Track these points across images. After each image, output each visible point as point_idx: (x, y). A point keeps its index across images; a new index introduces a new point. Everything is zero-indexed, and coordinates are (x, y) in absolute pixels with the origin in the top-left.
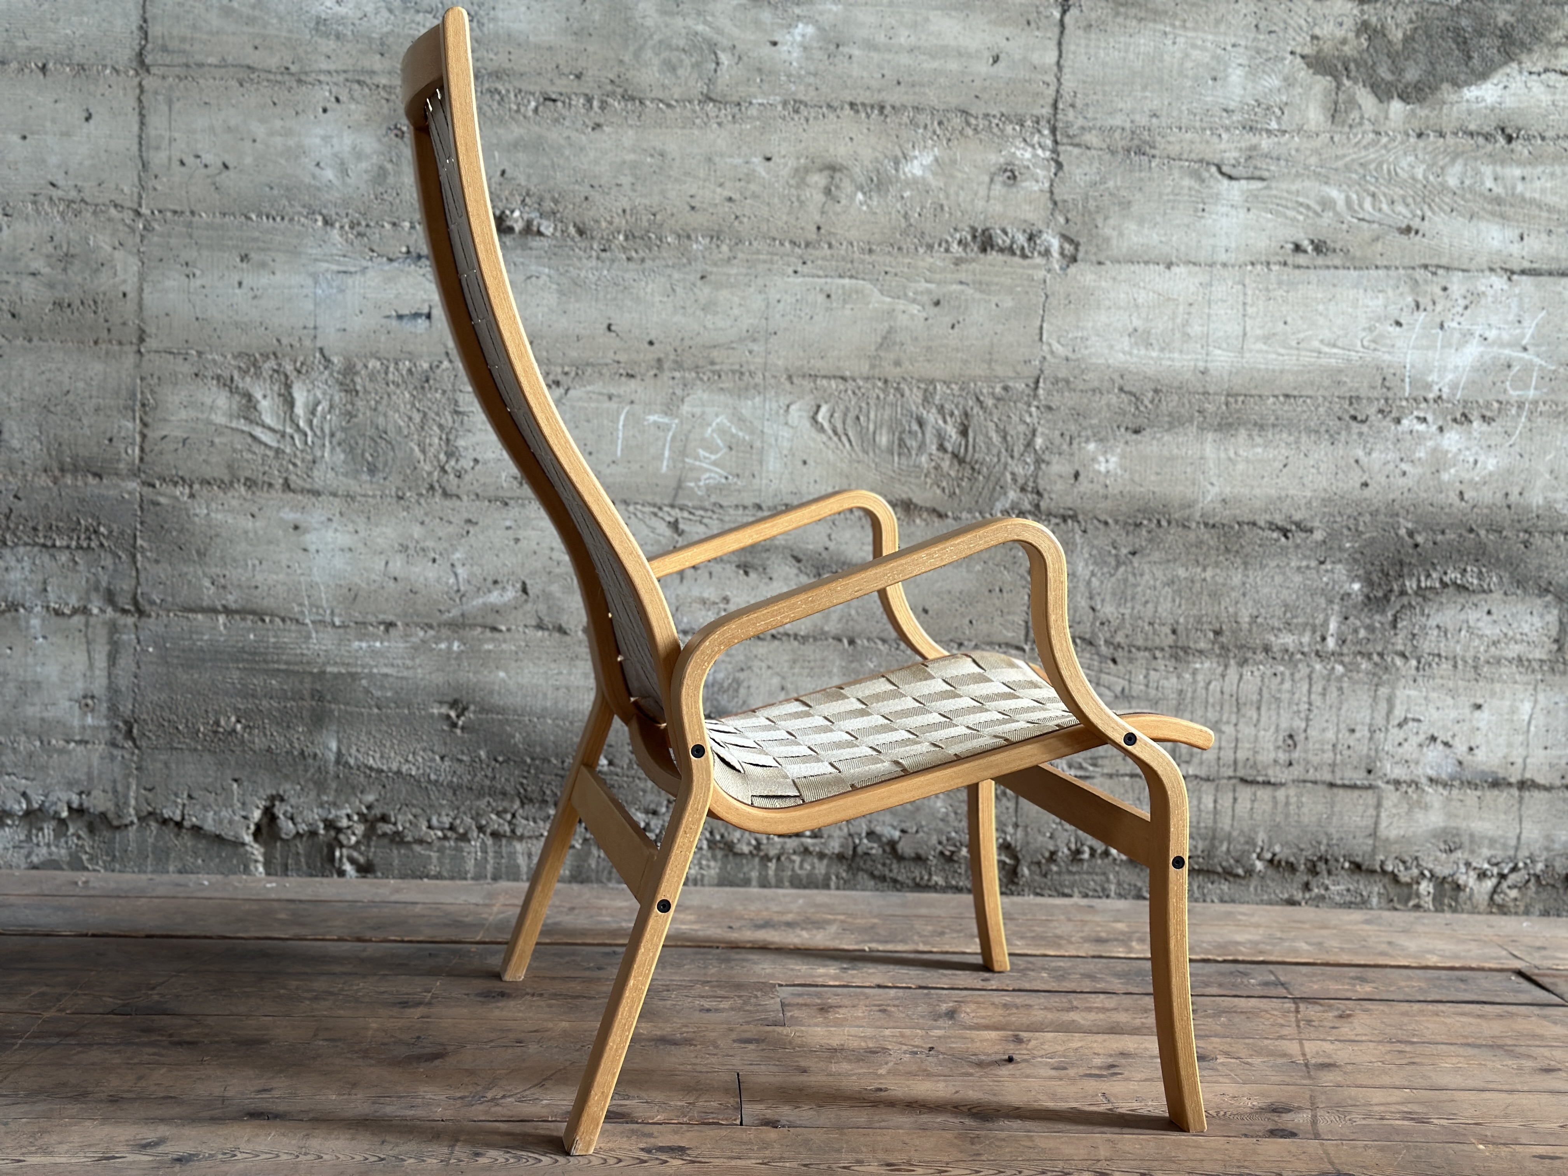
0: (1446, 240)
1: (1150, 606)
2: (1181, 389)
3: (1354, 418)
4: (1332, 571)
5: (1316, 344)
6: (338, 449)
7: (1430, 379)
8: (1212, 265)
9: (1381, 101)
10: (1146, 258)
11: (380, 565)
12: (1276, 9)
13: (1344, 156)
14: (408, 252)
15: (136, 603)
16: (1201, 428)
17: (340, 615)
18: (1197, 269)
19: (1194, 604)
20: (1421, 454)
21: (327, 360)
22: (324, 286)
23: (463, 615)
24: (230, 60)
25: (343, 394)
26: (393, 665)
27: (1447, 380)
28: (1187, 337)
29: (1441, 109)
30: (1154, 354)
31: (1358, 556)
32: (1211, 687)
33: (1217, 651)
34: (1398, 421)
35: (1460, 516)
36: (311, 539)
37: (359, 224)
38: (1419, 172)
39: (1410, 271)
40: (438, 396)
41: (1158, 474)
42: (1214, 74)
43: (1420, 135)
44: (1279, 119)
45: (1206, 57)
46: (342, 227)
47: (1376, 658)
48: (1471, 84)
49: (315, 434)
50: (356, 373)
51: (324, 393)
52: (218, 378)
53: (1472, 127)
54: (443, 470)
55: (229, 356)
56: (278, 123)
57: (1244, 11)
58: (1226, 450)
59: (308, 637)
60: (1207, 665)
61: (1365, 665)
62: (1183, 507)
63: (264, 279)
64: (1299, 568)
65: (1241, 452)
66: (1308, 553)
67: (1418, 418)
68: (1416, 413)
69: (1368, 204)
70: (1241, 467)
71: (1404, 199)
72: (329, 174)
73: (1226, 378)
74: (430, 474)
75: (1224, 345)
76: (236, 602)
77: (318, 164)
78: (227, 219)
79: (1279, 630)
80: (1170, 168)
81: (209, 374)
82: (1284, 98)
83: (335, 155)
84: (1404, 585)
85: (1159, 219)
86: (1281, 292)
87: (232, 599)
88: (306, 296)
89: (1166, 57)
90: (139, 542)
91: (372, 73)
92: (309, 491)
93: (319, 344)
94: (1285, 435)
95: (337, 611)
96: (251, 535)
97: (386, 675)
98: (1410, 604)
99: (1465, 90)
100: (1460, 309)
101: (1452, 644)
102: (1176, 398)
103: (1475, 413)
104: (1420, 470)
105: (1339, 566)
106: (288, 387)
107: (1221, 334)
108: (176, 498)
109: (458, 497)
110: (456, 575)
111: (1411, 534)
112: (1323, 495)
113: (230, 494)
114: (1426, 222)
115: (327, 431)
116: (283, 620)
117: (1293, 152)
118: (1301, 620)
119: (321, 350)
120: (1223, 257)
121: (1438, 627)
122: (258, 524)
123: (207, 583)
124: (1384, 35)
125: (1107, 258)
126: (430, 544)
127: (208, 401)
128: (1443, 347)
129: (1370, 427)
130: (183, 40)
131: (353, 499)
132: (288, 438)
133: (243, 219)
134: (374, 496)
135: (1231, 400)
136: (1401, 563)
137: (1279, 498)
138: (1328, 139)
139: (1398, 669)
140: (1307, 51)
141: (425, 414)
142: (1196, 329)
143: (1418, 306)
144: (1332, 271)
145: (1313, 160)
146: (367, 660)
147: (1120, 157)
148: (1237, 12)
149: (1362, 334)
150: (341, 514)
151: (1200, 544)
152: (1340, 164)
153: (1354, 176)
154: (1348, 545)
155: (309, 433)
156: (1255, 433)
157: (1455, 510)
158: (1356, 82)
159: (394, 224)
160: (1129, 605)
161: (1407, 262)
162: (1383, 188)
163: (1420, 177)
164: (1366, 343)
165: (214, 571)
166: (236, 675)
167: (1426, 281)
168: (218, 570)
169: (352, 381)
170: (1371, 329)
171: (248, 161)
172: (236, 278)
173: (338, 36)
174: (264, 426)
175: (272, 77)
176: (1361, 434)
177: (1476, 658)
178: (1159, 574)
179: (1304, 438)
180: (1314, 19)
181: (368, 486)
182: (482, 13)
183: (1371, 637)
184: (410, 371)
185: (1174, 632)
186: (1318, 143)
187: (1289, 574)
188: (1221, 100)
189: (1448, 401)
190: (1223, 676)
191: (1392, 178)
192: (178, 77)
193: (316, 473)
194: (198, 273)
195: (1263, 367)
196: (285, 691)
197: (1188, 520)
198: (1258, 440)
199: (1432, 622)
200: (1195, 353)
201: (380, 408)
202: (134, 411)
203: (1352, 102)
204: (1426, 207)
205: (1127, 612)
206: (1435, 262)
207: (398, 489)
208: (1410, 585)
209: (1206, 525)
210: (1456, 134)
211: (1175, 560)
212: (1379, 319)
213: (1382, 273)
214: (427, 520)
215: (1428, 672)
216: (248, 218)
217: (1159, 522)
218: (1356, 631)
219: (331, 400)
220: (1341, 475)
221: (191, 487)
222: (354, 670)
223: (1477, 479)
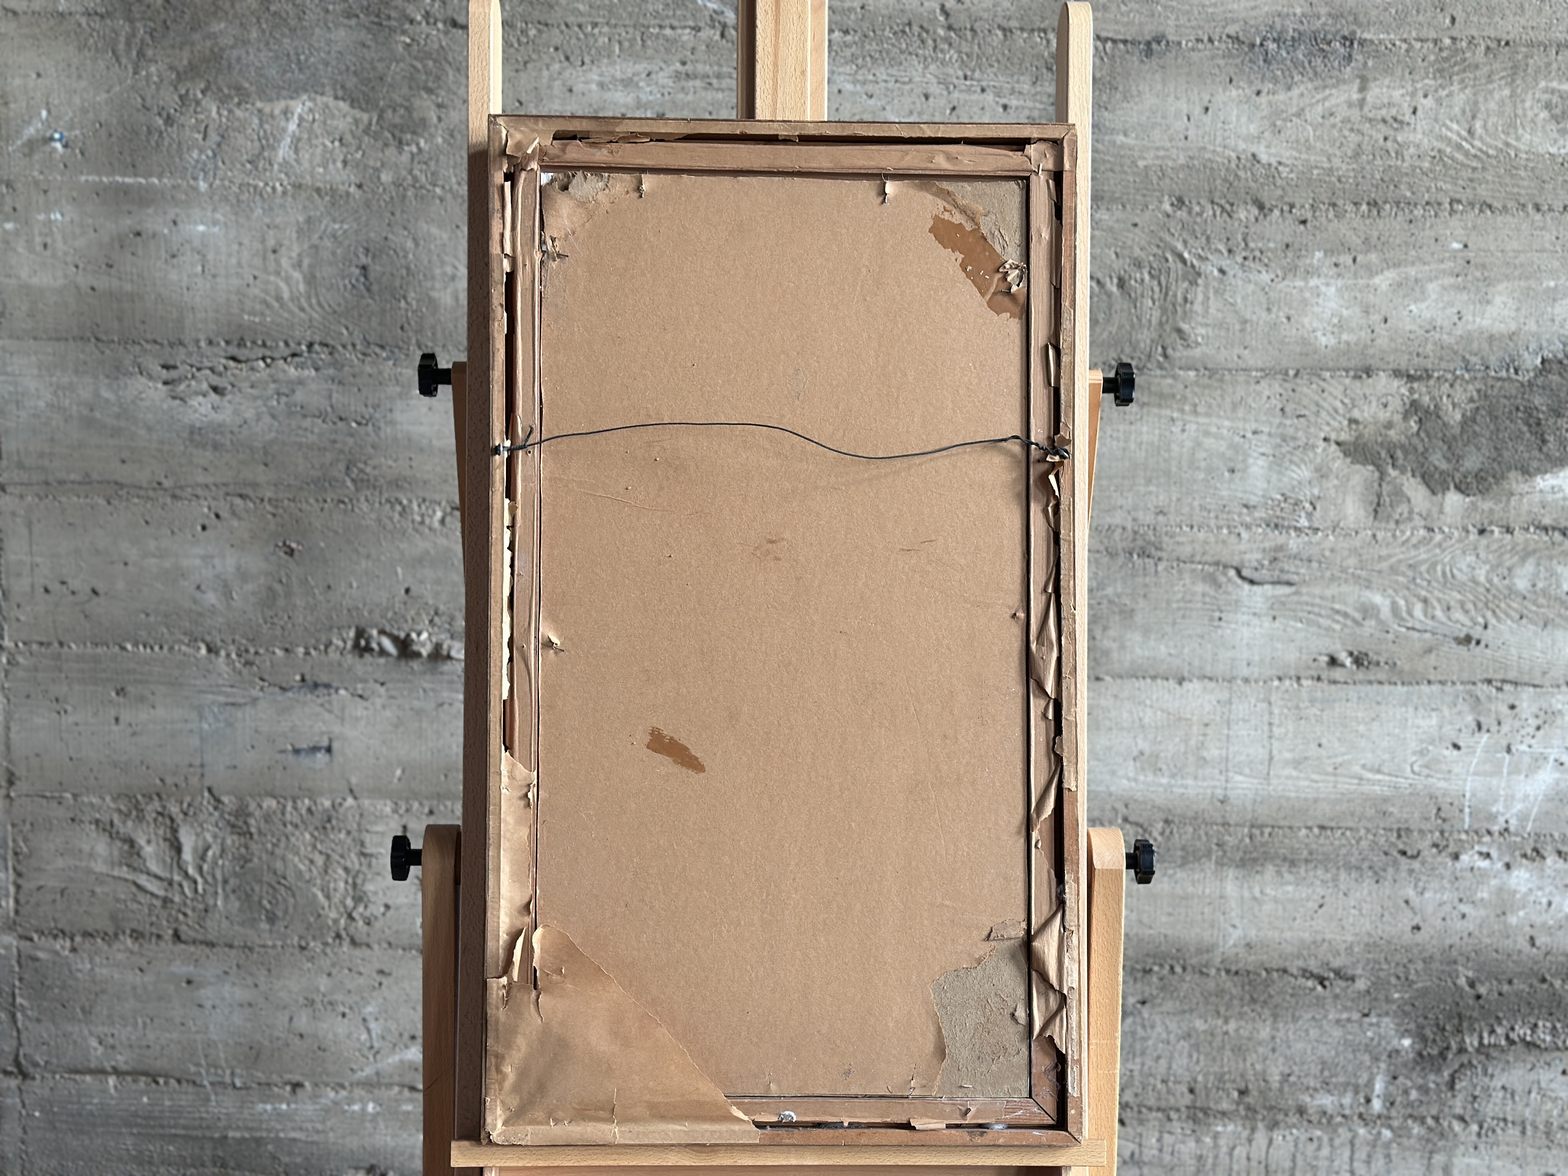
0: (1513, 651)
1: (1163, 1062)
2: (1197, 819)
3: (1404, 853)
4: (1378, 1025)
5: (1357, 769)
6: (232, 897)
7: (1494, 809)
8: (1231, 680)
9: (1434, 493)
10: (1153, 673)
11: (282, 1019)
12: (1305, 390)
13: (1389, 556)
14: (303, 680)
15: (17, 1063)
16: (1220, 864)
17: (241, 1076)
18: (1212, 685)
19: (1214, 1060)
20: (1483, 894)
21: (218, 801)
22: (211, 719)
23: (378, 1074)
24: (95, 476)
25: (235, 837)
26: (301, 1129)
27: (1514, 811)
28: (1202, 761)
29: (1508, 501)
30: (1164, 781)
31: (1408, 1008)
32: (1236, 1152)
33: (1243, 1113)
34: (1456, 857)
35: (1530, 964)
36: (206, 994)
37: (247, 651)
38: (1481, 575)
39: (1470, 687)
40: (342, 836)
41: (1170, 914)
42: (1231, 465)
43: (1482, 532)
44: (1309, 516)
45: (1222, 446)
46: (228, 655)
47: (1430, 1121)
48: (1546, 472)
49: (206, 881)
50: (250, 815)
51: (215, 836)
52: (97, 822)
53: (1547, 521)
54: (350, 917)
55: (108, 799)
56: (152, 544)
57: (1267, 393)
58: (1250, 888)
59: (208, 1100)
60: (1231, 1127)
61: (1416, 1129)
62: (1199, 951)
63: (143, 715)
64: (1338, 1021)
65: (1268, 891)
66: (1349, 1004)
67: (1480, 853)
68: (1477, 848)
69: (1418, 610)
70: (1268, 907)
71: (1462, 604)
72: (211, 598)
73: (1249, 808)
74: (336, 921)
75: (1247, 771)
76: (126, 1063)
77: (198, 587)
78: (99, 650)
79: (1316, 1090)
80: (1180, 572)
81: (86, 818)
82: (1316, 492)
83: (217, 576)
84: (1463, 1041)
85: (1168, 629)
86: (1315, 711)
87: (121, 1060)
88: (191, 731)
89: (1174, 447)
90: (19, 1000)
91: (255, 485)
92: (202, 942)
93: (207, 783)
94: (1320, 872)
95: (238, 1071)
96: (139, 991)
97: (294, 1140)
98: (1470, 1062)
99: (1539, 480)
100: (1531, 730)
101: (1520, 1107)
102: (1190, 829)
103: (1549, 848)
104: (1482, 912)
105: (1386, 1020)
106: (175, 831)
107: (1243, 758)
108: (57, 953)
109: (368, 946)
110: (369, 1031)
111: (1472, 985)
112: (1366, 939)
113: (116, 946)
114: (1490, 631)
115: (219, 877)
116: (179, 1081)
117: (1327, 553)
118: (1342, 1079)
119: (210, 790)
120: (1245, 672)
121: (1504, 1088)
122: (146, 979)
123: (94, 1043)
124: (1439, 417)
125: (1107, 674)
126: (339, 997)
127: (86, 848)
128: (1509, 773)
129: (1423, 863)
130: (41, 455)
131: (251, 949)
132: (176, 887)
133: (117, 648)
134: (274, 947)
135: (1256, 832)
136: (1460, 1016)
137: (1314, 942)
138: (1369, 538)
139: (1456, 1135)
140: (1344, 437)
141: (328, 857)
142: (1213, 752)
143: (1479, 726)
144: (1376, 686)
145: (1352, 562)
146: (273, 1124)
147: (1121, 559)
148: (1259, 394)
149: (1414, 758)
150: (238, 966)
151: (1220, 993)
152: (1385, 565)
153: (1401, 579)
154: (1396, 996)
155: (200, 880)
156: (1284, 869)
157: (1525, 958)
158: (1403, 471)
159: (287, 650)
160: (1138, 1060)
161: (1465, 676)
162: (1436, 592)
163: (1482, 579)
164: (1416, 768)
165: (101, 1030)
166: (129, 1141)
167: (1489, 698)
168: (106, 1029)
169: (246, 823)
170: (1422, 753)
171: (120, 585)
172: (113, 713)
173: (216, 447)
174: (148, 873)
175: (142, 493)
176: (1411, 871)
177: (1549, 1124)
178: (1173, 1026)
179: (1343, 876)
180: (1353, 400)
181: (267, 935)
182: (377, 415)
183: (1424, 1098)
184: (309, 810)
185: (1191, 1091)
186: (1357, 542)
187: (1326, 1027)
188: (1240, 495)
189: (1517, 835)
190: (1250, 1141)
191: (1448, 580)
192: (38, 495)
193: (209, 923)
194: (69, 708)
195: (1293, 795)
196: (184, 1158)
197: (1206, 966)
198: (1288, 877)
199: (1497, 1083)
200: (1212, 779)
201: (278, 851)
202: (5, 860)
203: (1398, 494)
204: (1489, 614)
205: (1136, 1068)
206: (1500, 676)
207: (301, 938)
208: (1471, 1041)
209: (1228, 971)
210: (1527, 530)
211: (1191, 1011)
212: (1432, 742)
213: (1435, 688)
214: (334, 972)
215: (1492, 1138)
216: (123, 648)
217: (1172, 968)
218: (1406, 1092)
219: (222, 844)
220: (1387, 917)
221: (72, 939)
222: (258, 1134)
223: (1551, 922)
